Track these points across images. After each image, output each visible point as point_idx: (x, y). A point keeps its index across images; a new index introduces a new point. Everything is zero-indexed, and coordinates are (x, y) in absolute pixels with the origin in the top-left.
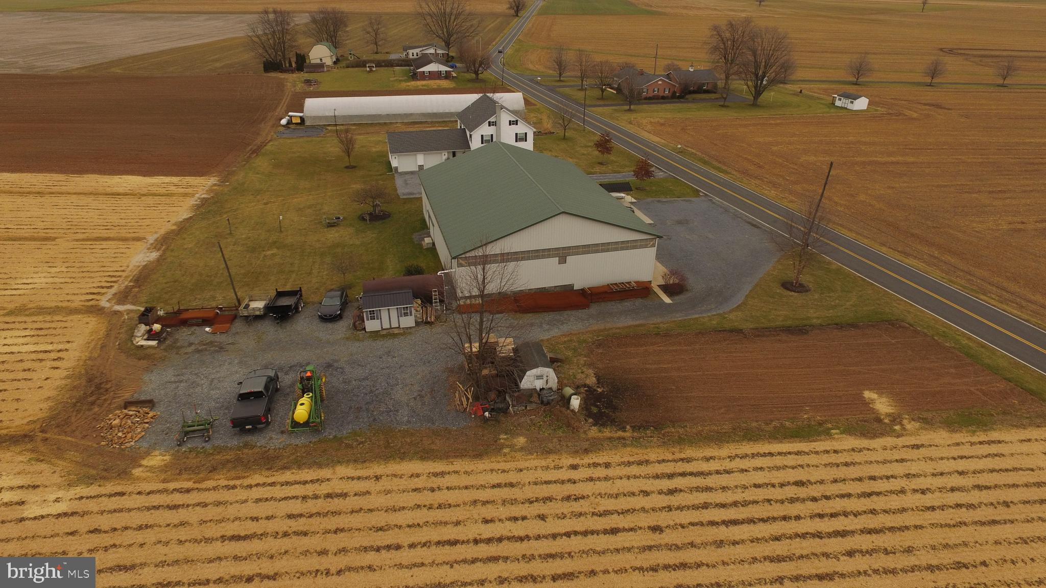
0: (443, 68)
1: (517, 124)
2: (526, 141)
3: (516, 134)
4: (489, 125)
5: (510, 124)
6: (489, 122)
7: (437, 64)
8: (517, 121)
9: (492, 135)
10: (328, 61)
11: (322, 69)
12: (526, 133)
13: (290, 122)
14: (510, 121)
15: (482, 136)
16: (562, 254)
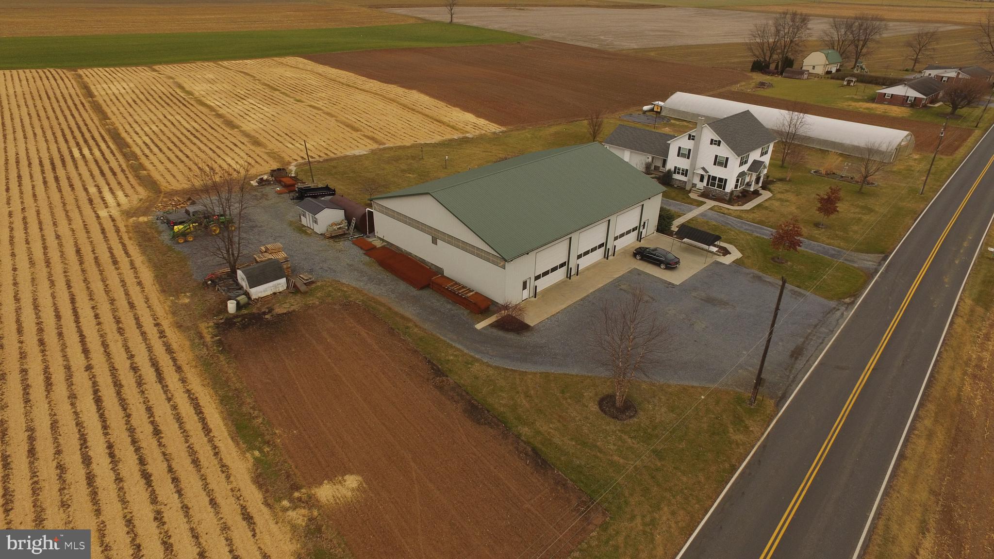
0: (913, 94)
1: (719, 145)
2: (726, 167)
3: (716, 156)
4: (689, 139)
5: (711, 143)
6: (690, 135)
7: (906, 88)
8: (720, 142)
9: (690, 150)
10: (820, 70)
11: (800, 76)
12: (727, 159)
13: (652, 110)
14: (712, 140)
15: (680, 148)
16: (436, 236)
